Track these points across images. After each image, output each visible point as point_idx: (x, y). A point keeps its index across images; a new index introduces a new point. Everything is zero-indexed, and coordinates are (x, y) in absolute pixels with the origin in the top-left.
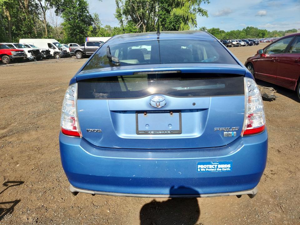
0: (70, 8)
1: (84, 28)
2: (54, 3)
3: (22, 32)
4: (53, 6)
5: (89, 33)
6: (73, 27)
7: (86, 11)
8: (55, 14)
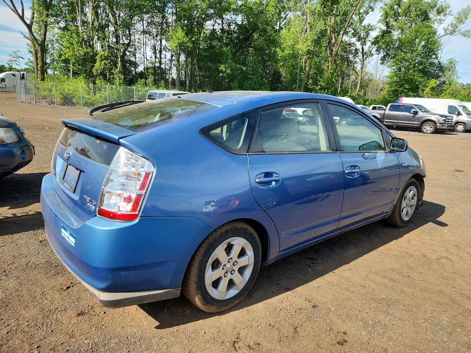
0: (405, 53)
1: (420, 82)
2: (383, 46)
3: (319, 86)
4: (382, 51)
5: (427, 90)
6: (401, 81)
7: (434, 56)
8: (380, 62)
